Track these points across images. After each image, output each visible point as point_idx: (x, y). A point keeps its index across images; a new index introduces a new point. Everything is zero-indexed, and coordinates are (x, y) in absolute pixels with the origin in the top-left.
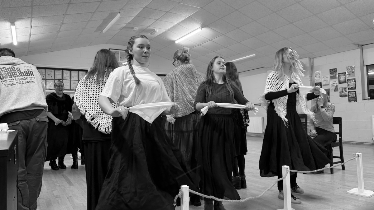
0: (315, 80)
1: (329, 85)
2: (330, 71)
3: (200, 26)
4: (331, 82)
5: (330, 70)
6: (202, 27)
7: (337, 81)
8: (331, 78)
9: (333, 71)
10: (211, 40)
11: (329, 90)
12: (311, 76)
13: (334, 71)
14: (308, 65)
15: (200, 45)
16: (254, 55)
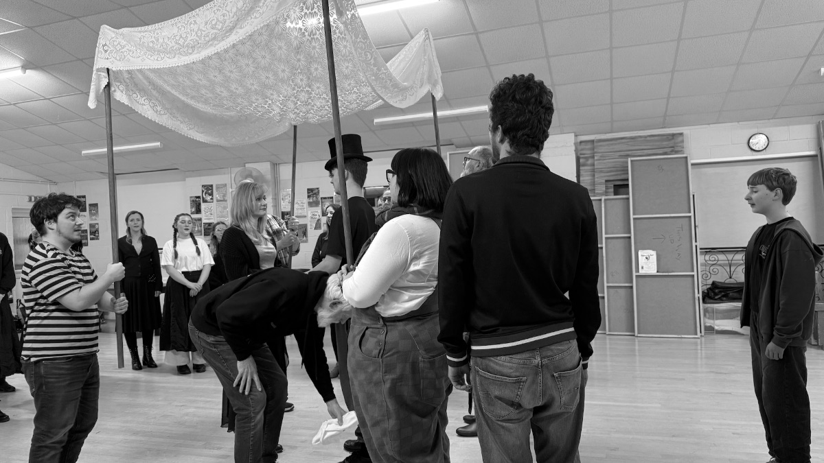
0: (282, 208)
1: (305, 217)
2: (308, 193)
3: (18, 64)
4: (309, 212)
5: (308, 190)
6: (25, 67)
7: (318, 210)
8: (310, 204)
9: (312, 192)
10: (49, 99)
11: (305, 226)
12: (276, 199)
13: (314, 192)
14: (269, 176)
15: (14, 104)
16: (159, 144)
